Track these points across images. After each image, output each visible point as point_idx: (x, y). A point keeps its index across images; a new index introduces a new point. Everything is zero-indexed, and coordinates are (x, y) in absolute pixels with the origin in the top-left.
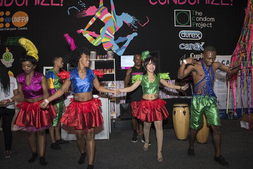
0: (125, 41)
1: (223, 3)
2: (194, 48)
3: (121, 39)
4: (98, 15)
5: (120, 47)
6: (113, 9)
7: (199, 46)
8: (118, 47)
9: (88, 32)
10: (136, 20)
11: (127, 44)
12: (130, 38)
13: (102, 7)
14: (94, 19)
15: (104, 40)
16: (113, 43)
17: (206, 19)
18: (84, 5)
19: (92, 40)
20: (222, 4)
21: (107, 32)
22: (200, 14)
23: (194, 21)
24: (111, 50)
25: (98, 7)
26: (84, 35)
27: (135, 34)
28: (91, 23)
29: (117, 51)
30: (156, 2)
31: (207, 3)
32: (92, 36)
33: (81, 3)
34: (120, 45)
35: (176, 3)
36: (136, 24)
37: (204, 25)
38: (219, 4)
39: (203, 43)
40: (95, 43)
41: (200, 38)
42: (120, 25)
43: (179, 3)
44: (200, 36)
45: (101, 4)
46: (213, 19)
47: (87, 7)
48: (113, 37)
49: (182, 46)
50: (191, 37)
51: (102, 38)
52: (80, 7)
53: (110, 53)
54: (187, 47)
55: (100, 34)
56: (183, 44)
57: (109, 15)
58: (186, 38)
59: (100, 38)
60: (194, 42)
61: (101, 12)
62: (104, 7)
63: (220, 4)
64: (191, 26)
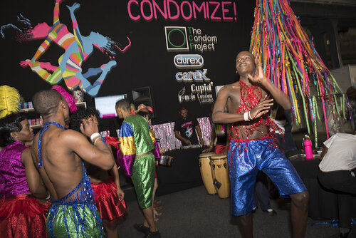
0: (99, 75)
1: (225, 16)
2: (195, 78)
3: (92, 72)
4: (53, 36)
5: (92, 83)
6: (76, 27)
7: (201, 75)
8: (89, 84)
9: (39, 63)
10: (113, 43)
11: (102, 78)
12: (106, 68)
13: (57, 24)
14: (47, 43)
15: (66, 74)
16: (81, 77)
17: (206, 39)
18: (27, 22)
19: (46, 76)
20: (224, 18)
21: (70, 62)
22: (198, 31)
23: (192, 42)
24: (78, 88)
25: (51, 24)
26: (33, 69)
27: (113, 63)
28: (42, 49)
29: (88, 89)
30: (139, 17)
31: (205, 17)
32: (45, 69)
33: (21, 19)
34: (92, 80)
35: (166, 17)
36: (113, 48)
37: (205, 47)
38: (220, 18)
39: (205, 71)
40: (53, 79)
41: (201, 64)
42: (89, 51)
43: (170, 17)
44: (201, 61)
45: (56, 20)
46: (214, 38)
47: (34, 25)
48: (80, 69)
49: (180, 76)
50: (190, 64)
51: (63, 72)
52: (21, 25)
53: (77, 93)
54: (186, 77)
55: (58, 65)
56: (180, 74)
57: (69, 36)
58: (183, 64)
59: (60, 72)
60: (193, 70)
61: (57, 32)
62: (60, 25)
63: (222, 18)
64: (188, 48)
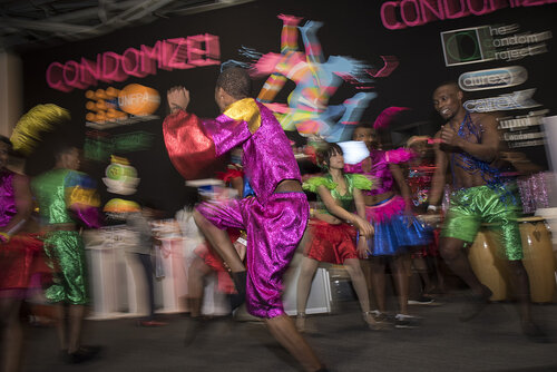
0: (342, 113)
2: (500, 108)
4: (281, 67)
6: (310, 52)
11: (346, 119)
13: (286, 52)
14: (274, 77)
17: (516, 40)
21: (302, 99)
22: (501, 31)
23: (490, 49)
27: (362, 96)
28: (267, 87)
29: (327, 134)
31: (513, 6)
33: (244, 51)
35: (442, 18)
36: (361, 74)
37: (514, 54)
39: (518, 94)
42: (327, 81)
43: (448, 17)
44: (508, 78)
45: (285, 47)
46: (533, 38)
48: (316, 108)
50: (487, 85)
51: (293, 114)
56: (471, 102)
57: (302, 65)
58: (475, 87)
59: (290, 114)
61: (286, 62)
62: (290, 52)
64: (483, 60)
